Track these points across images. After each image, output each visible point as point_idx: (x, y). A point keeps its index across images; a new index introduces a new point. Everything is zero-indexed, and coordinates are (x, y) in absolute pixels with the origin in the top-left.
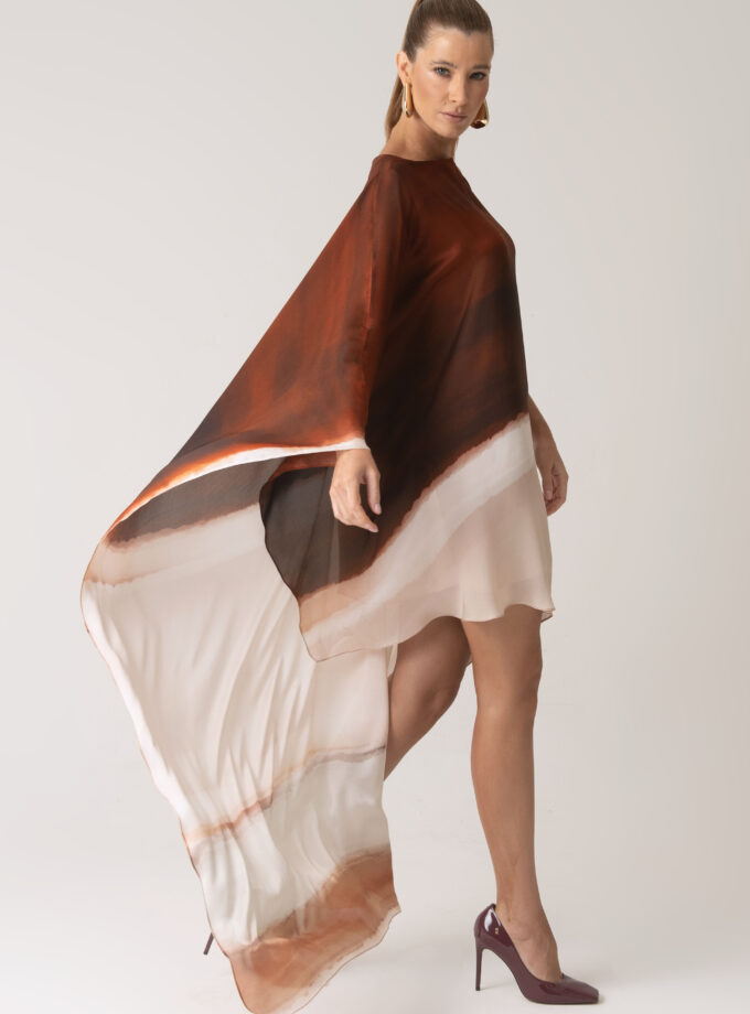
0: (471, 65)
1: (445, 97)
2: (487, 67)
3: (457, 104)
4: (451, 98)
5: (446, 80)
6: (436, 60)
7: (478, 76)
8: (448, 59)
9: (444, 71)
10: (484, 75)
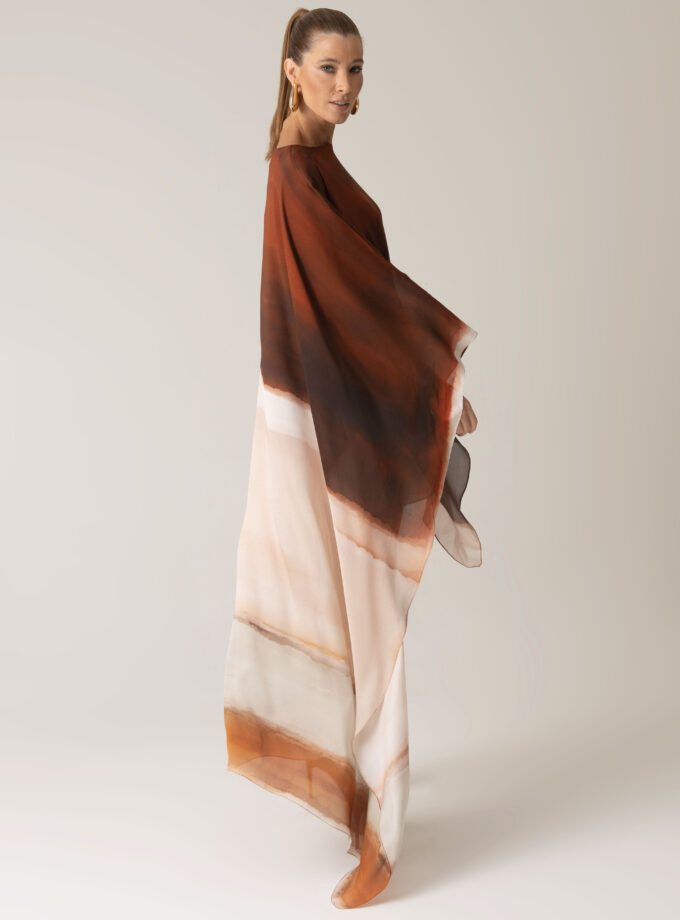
0: (351, 60)
1: (332, 89)
2: (361, 61)
3: (344, 93)
4: (338, 89)
5: (331, 75)
6: (322, 58)
7: (355, 70)
8: (332, 57)
9: (329, 68)
10: (360, 69)
